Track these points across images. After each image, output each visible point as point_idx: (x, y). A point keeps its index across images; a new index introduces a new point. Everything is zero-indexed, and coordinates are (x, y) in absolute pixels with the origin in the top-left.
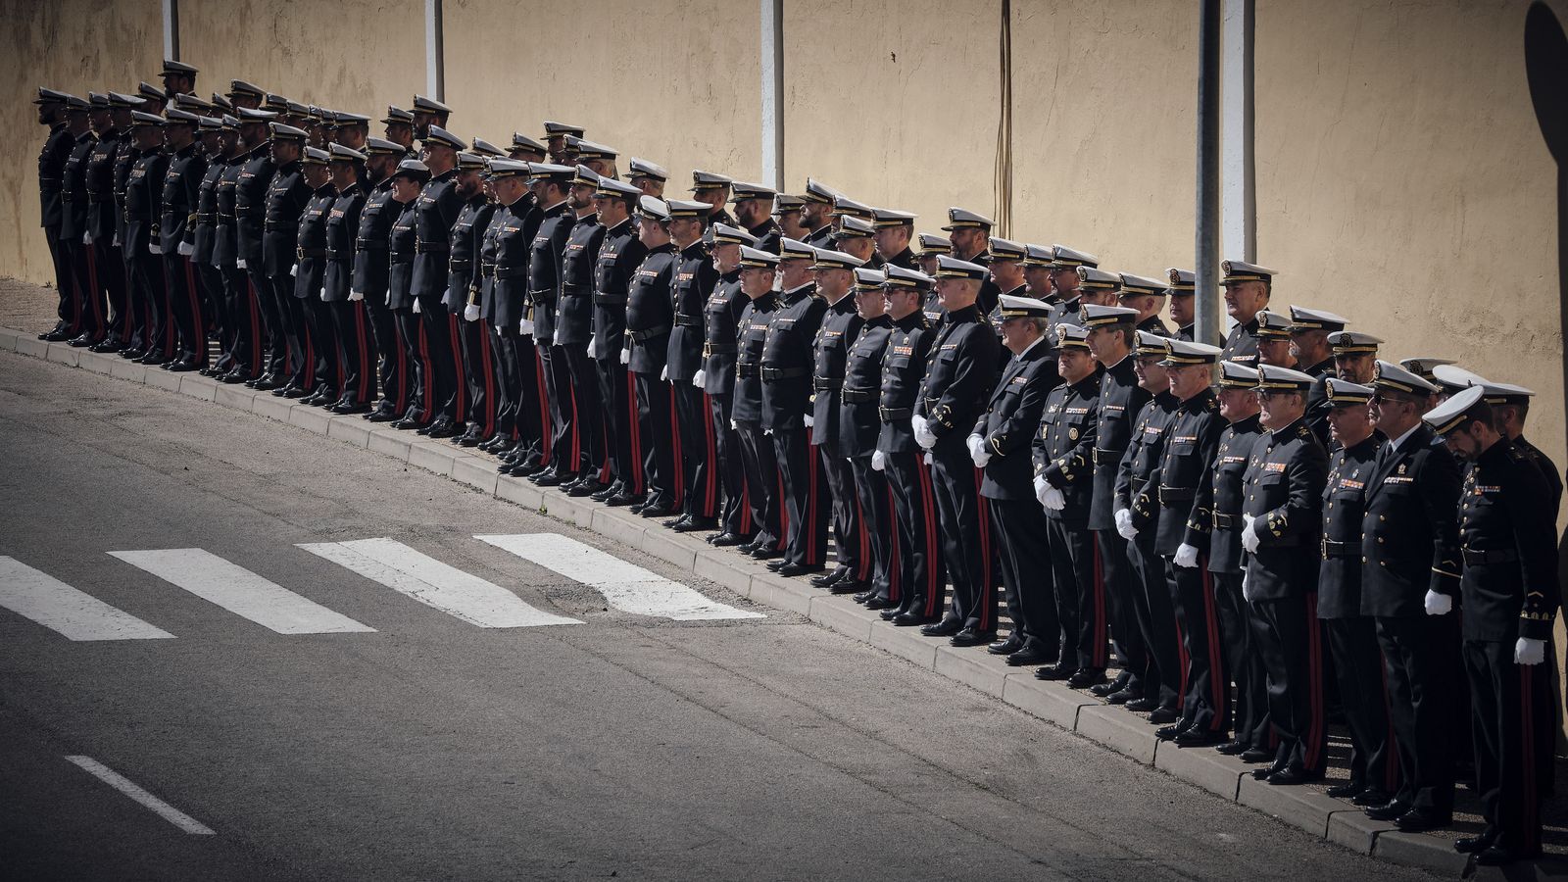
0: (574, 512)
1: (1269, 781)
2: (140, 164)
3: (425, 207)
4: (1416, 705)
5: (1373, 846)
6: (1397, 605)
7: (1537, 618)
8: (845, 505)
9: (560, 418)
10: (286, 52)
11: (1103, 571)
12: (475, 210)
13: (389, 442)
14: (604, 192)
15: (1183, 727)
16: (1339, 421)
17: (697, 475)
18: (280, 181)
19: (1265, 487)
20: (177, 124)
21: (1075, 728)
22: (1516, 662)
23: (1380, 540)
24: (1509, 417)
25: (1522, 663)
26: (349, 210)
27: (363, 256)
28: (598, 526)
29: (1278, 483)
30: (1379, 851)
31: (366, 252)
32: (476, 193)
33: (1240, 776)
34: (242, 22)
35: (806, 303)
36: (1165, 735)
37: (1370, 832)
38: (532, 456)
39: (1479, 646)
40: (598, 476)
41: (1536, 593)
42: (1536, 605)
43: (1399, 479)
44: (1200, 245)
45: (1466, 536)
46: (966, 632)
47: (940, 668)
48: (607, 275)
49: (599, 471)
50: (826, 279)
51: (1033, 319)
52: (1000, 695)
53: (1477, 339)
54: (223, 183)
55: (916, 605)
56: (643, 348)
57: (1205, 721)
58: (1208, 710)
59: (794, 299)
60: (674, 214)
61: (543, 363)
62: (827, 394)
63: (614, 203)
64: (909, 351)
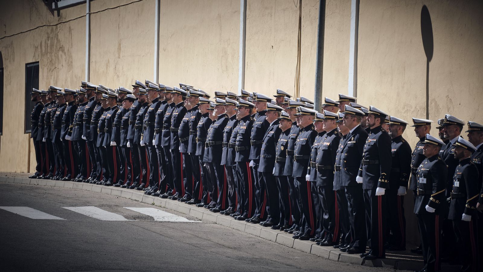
0: (161, 203)
1: (320, 245)
2: (58, 109)
3: (133, 109)
4: (354, 214)
5: (339, 258)
6: (349, 182)
7: (383, 181)
8: (232, 187)
9: (163, 174)
10: (118, 76)
11: (289, 191)
12: (144, 108)
13: (117, 191)
14: (175, 91)
15: (301, 235)
16: (341, 126)
17: (196, 186)
18: (97, 108)
19: (323, 150)
20: (68, 94)
21: (276, 241)
22: (376, 195)
23: (345, 161)
24: (400, 129)
25: (378, 195)
26: (113, 114)
27: (114, 128)
28: (167, 206)
29: (327, 149)
30: (340, 259)
31: (115, 127)
32: (144, 102)
33: (312, 245)
34: (107, 68)
35: (223, 119)
36: (295, 238)
37: (338, 254)
38: (155, 188)
39: (367, 190)
40: (172, 192)
41: (384, 173)
42: (384, 177)
43: (352, 142)
44: (316, 79)
45: (364, 155)
46: (256, 219)
47: (246, 231)
48: (174, 120)
49: (172, 190)
50: (228, 109)
51: (277, 112)
52: (259, 235)
53: (406, 114)
54: (79, 112)
55: (245, 214)
56: (183, 144)
57: (309, 232)
58: (309, 229)
59: (220, 118)
60: (191, 94)
61: (158, 155)
62: (226, 148)
63: (178, 96)
64: (245, 128)
